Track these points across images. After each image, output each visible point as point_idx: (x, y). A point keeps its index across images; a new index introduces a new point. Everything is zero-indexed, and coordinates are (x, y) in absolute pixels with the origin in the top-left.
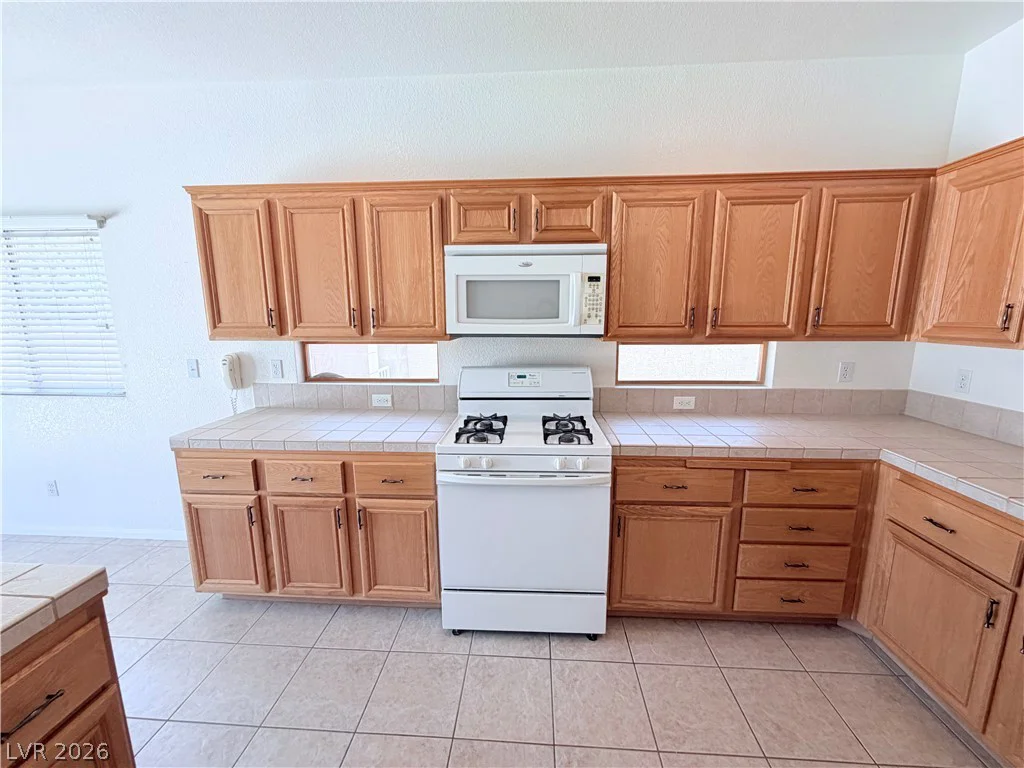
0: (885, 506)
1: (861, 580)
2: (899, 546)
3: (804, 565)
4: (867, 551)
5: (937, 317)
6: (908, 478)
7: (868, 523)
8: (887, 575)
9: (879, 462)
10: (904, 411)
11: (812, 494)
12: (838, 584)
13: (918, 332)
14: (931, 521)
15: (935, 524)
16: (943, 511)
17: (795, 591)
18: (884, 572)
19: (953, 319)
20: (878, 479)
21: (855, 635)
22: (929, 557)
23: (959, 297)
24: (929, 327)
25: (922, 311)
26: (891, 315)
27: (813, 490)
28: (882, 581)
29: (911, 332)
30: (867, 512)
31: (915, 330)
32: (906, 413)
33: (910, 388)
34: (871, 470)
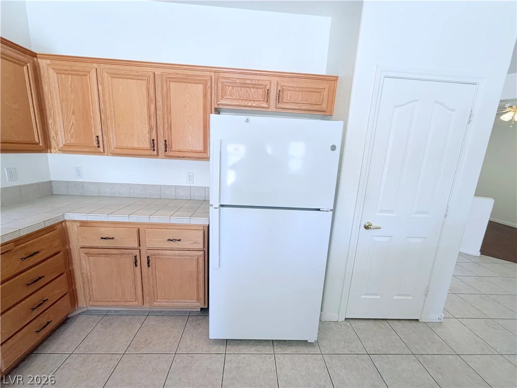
0: (75, 243)
1: (75, 287)
2: (90, 258)
3: (44, 301)
4: (73, 270)
5: (64, 140)
6: (83, 224)
7: (69, 256)
8: (89, 274)
9: (65, 221)
10: (53, 192)
11: (35, 257)
12: (65, 296)
13: (55, 148)
14: (102, 238)
15: (105, 239)
16: (107, 232)
17: (43, 320)
18: (87, 275)
19: (73, 141)
20: (67, 231)
21: (79, 314)
22: (106, 254)
23: (72, 130)
24: (61, 145)
25: (53, 137)
26: (37, 137)
27: (35, 253)
28: (87, 278)
29: (50, 148)
30: (67, 250)
31: (53, 147)
32: (54, 193)
33: (52, 179)
34: (63, 227)
